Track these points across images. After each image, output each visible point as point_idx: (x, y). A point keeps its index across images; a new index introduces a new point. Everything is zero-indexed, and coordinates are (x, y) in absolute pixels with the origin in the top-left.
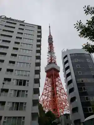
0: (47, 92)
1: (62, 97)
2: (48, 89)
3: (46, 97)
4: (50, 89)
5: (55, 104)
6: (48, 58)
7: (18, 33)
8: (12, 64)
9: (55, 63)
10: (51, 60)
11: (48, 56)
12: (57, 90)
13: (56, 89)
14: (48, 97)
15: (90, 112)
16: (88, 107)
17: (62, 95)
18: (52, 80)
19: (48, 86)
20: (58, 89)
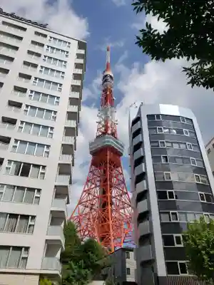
0: (91, 197)
1: (122, 211)
2: (92, 192)
3: (87, 210)
4: (97, 192)
5: (106, 227)
6: (100, 123)
7: (30, 52)
8: (8, 125)
9: (113, 134)
10: (106, 127)
11: (100, 117)
12: (113, 195)
13: (111, 193)
14: (91, 209)
15: (177, 246)
16: (175, 235)
17: (124, 208)
18: (105, 172)
19: (93, 186)
20: (114, 192)
